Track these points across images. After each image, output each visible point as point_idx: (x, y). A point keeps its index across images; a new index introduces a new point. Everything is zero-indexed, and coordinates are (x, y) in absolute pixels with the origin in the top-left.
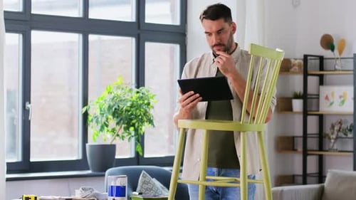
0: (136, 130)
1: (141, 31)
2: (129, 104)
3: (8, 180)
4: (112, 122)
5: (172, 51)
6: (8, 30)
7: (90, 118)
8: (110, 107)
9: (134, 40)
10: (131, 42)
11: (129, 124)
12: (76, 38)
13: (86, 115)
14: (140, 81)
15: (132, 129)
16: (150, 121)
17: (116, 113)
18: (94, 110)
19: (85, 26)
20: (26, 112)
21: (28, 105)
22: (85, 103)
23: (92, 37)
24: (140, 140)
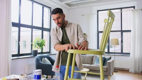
0: (42, 47)
1: (43, 29)
2: (41, 42)
3: (12, 59)
4: (37, 46)
5: (48, 33)
6: (13, 26)
7: (33, 45)
8: (37, 43)
9: (41, 30)
10: (41, 31)
11: (40, 46)
12: (30, 29)
13: (32, 44)
14: (42, 38)
15: (41, 47)
16: (45, 45)
17: (38, 44)
18: (33, 43)
19: (32, 27)
20: (19, 44)
21: (19, 42)
22: (32, 42)
23: (33, 29)
24: (42, 49)
